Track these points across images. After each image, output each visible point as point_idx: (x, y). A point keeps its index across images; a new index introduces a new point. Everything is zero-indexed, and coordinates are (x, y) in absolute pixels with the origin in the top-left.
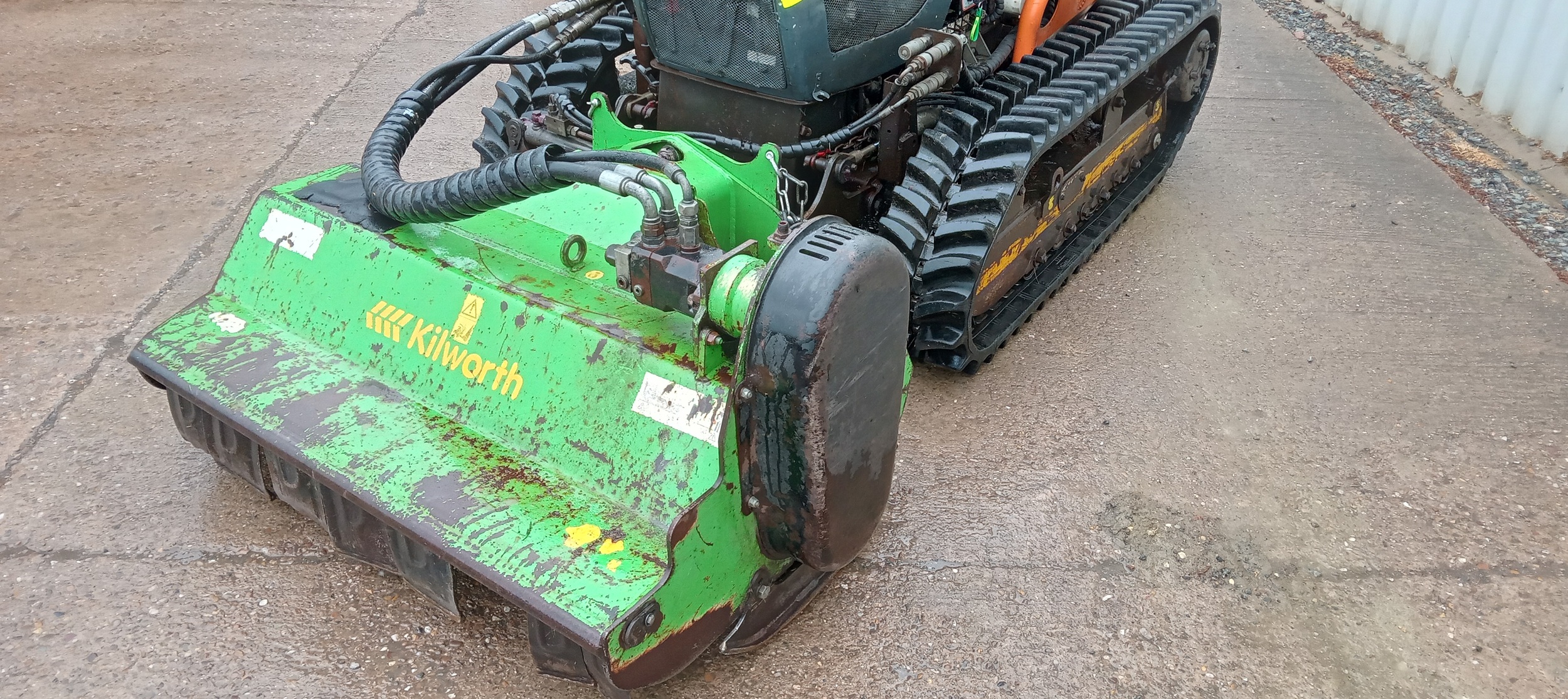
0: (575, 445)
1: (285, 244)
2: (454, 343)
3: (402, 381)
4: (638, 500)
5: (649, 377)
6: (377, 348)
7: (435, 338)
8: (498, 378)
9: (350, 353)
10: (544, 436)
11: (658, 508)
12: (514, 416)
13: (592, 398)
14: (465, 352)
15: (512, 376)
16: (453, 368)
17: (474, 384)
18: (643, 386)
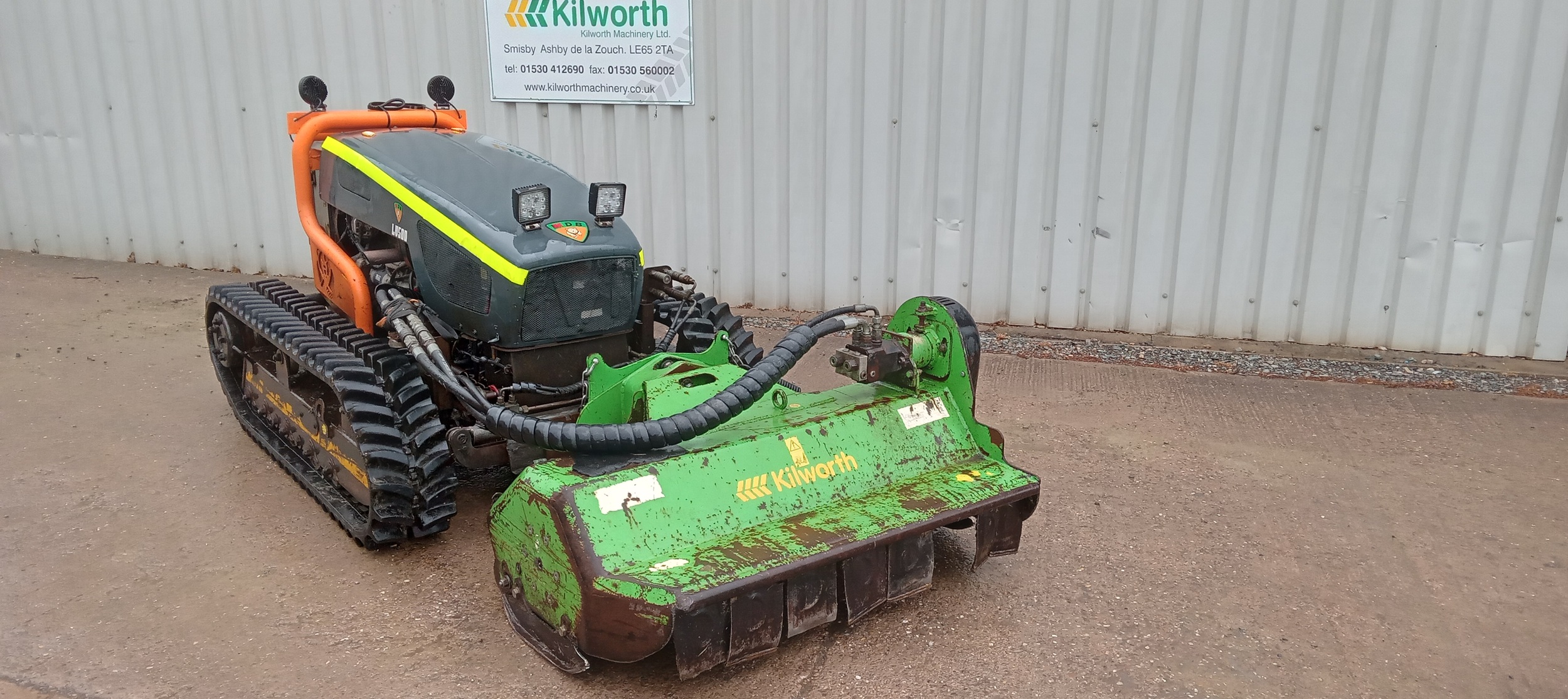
0: (901, 463)
1: (630, 504)
2: (802, 469)
3: (796, 509)
4: (945, 461)
5: (900, 411)
6: (763, 506)
7: (789, 475)
8: (841, 465)
9: (750, 523)
10: (886, 472)
11: (954, 457)
12: (866, 475)
13: (888, 438)
14: (812, 468)
15: (846, 459)
16: (814, 480)
17: (832, 478)
18: (901, 416)
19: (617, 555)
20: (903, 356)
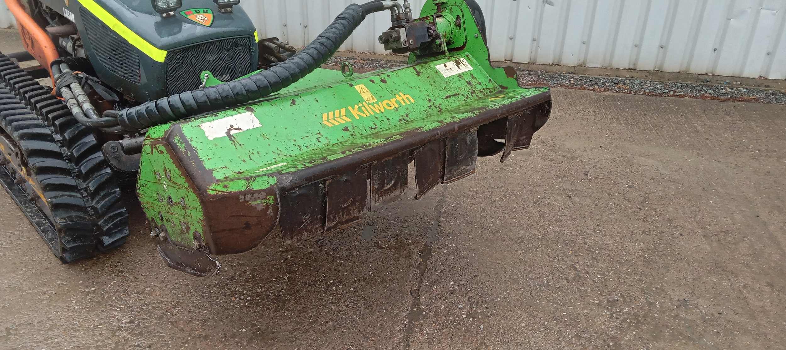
0: (446, 98)
1: (233, 132)
2: (372, 104)
3: (373, 129)
4: (477, 96)
5: (437, 67)
6: (346, 129)
7: (363, 108)
8: (401, 101)
9: (338, 140)
11: (483, 93)
12: (422, 106)
13: (433, 83)
14: (380, 103)
15: (404, 97)
16: (383, 111)
17: (397, 109)
18: (439, 70)
19: (226, 167)
20: (431, 29)
